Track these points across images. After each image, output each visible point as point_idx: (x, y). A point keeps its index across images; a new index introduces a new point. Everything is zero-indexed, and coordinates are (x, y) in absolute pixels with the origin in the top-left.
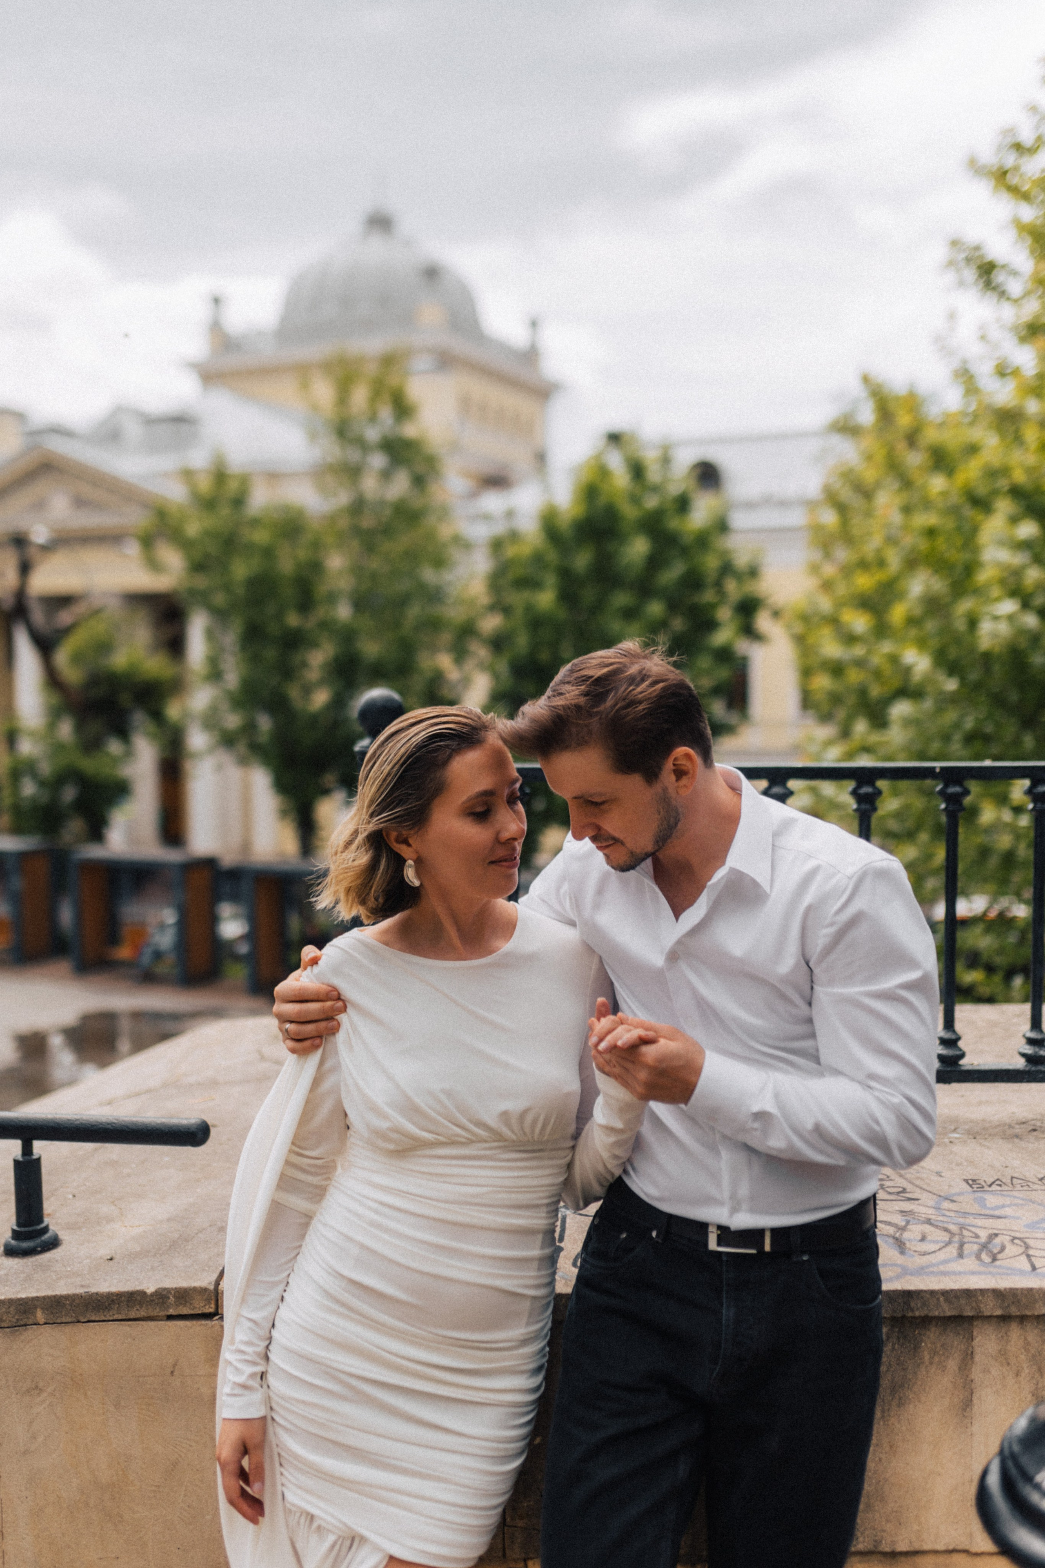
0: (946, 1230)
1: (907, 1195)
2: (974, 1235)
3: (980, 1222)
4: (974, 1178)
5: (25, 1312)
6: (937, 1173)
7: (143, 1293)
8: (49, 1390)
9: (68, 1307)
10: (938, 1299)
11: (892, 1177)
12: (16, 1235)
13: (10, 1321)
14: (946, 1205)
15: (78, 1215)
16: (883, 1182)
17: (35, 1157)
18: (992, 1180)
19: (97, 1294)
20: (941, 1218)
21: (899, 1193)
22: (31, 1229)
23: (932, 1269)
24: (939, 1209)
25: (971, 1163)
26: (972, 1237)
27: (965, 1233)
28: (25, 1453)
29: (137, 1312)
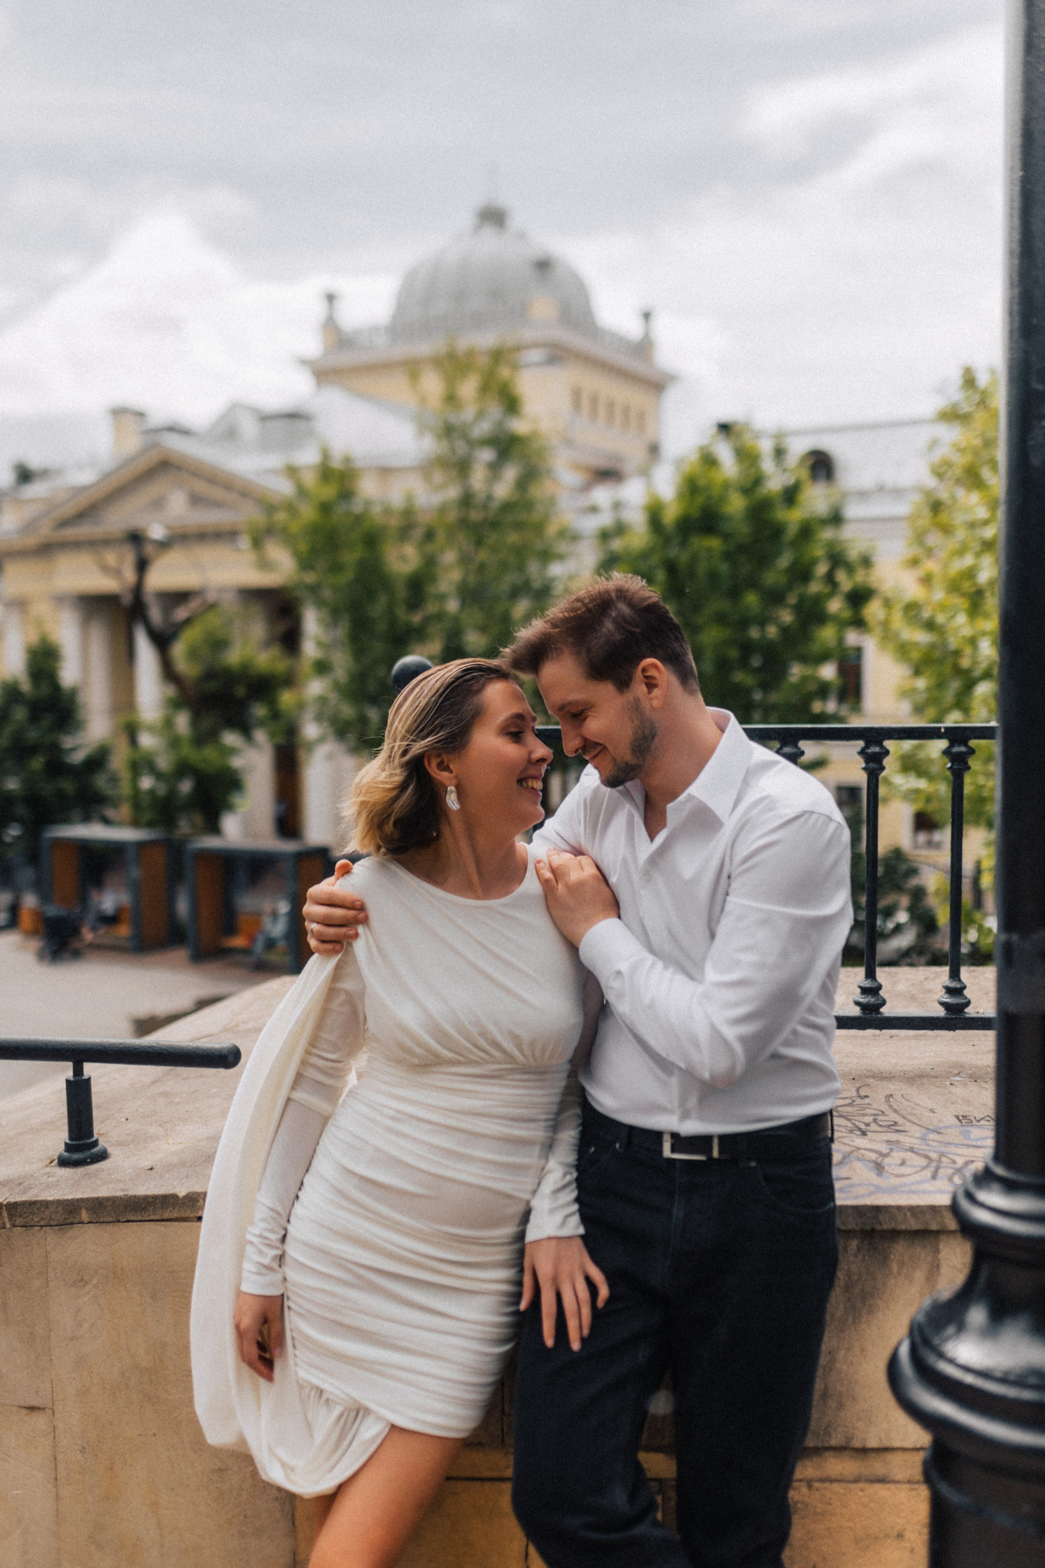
0: (927, 1157)
1: (897, 1128)
2: (951, 1162)
3: (959, 1151)
4: (965, 1115)
5: (71, 1212)
6: (931, 1110)
7: (174, 1197)
8: (94, 1282)
9: (110, 1208)
10: (905, 1214)
11: (887, 1113)
12: (68, 1148)
13: (58, 1219)
14: (932, 1136)
15: (128, 1135)
16: (877, 1117)
17: (85, 1077)
18: (982, 1116)
19: (135, 1196)
20: (925, 1147)
21: (889, 1126)
22: (81, 1142)
23: (903, 1188)
24: (925, 1139)
25: (968, 1102)
26: (949, 1163)
27: (944, 1159)
28: (73, 1338)
29: (171, 1214)
